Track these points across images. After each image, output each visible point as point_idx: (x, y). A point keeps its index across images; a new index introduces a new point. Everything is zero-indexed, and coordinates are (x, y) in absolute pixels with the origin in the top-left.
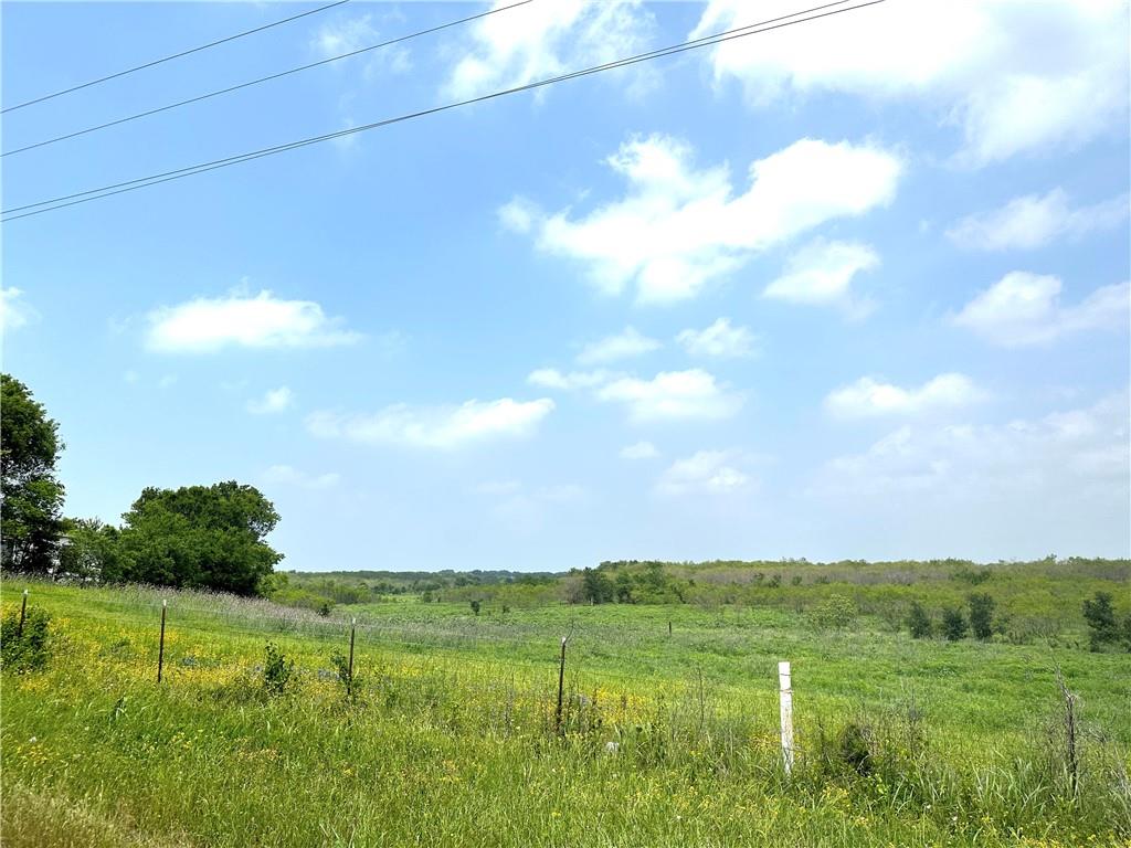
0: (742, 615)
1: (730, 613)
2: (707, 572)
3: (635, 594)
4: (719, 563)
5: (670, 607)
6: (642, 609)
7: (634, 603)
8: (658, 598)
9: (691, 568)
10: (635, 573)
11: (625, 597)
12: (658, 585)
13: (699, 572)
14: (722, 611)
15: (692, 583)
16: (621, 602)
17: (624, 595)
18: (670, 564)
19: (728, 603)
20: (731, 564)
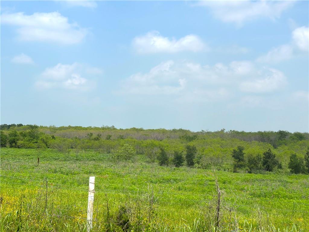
0: (78, 154)
1: (73, 153)
2: (62, 132)
3: (19, 142)
4: (70, 127)
5: (40, 150)
6: (23, 151)
7: (19, 148)
8: (33, 145)
9: (54, 129)
10: (21, 131)
11: (14, 144)
12: (34, 138)
13: (58, 131)
14: (69, 152)
15: (53, 137)
16: (11, 147)
17: (13, 143)
18: (42, 127)
19: (72, 148)
20: (76, 128)
